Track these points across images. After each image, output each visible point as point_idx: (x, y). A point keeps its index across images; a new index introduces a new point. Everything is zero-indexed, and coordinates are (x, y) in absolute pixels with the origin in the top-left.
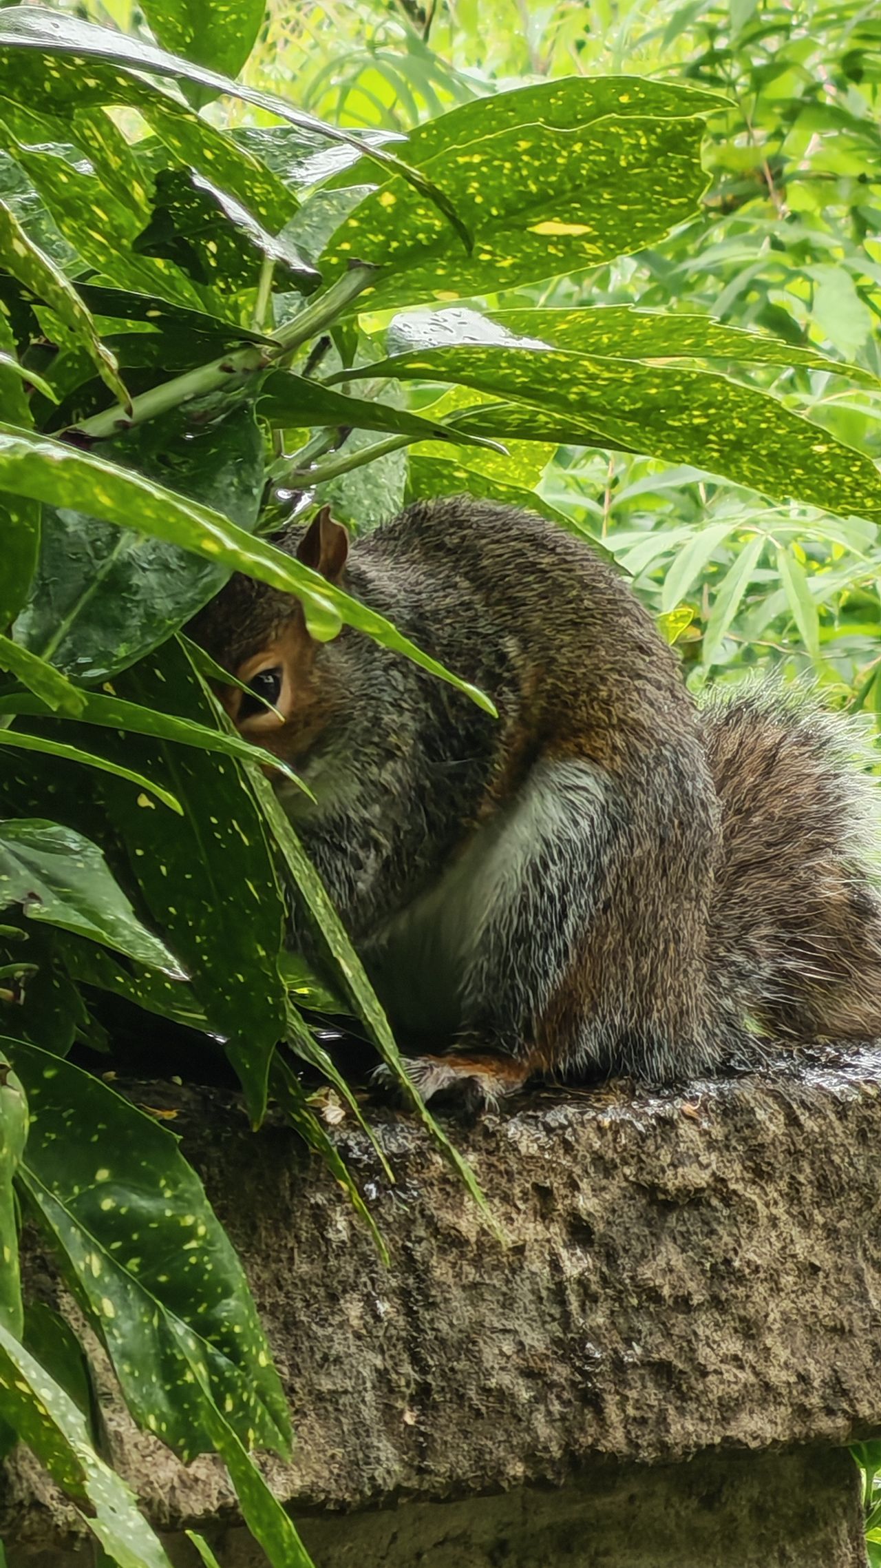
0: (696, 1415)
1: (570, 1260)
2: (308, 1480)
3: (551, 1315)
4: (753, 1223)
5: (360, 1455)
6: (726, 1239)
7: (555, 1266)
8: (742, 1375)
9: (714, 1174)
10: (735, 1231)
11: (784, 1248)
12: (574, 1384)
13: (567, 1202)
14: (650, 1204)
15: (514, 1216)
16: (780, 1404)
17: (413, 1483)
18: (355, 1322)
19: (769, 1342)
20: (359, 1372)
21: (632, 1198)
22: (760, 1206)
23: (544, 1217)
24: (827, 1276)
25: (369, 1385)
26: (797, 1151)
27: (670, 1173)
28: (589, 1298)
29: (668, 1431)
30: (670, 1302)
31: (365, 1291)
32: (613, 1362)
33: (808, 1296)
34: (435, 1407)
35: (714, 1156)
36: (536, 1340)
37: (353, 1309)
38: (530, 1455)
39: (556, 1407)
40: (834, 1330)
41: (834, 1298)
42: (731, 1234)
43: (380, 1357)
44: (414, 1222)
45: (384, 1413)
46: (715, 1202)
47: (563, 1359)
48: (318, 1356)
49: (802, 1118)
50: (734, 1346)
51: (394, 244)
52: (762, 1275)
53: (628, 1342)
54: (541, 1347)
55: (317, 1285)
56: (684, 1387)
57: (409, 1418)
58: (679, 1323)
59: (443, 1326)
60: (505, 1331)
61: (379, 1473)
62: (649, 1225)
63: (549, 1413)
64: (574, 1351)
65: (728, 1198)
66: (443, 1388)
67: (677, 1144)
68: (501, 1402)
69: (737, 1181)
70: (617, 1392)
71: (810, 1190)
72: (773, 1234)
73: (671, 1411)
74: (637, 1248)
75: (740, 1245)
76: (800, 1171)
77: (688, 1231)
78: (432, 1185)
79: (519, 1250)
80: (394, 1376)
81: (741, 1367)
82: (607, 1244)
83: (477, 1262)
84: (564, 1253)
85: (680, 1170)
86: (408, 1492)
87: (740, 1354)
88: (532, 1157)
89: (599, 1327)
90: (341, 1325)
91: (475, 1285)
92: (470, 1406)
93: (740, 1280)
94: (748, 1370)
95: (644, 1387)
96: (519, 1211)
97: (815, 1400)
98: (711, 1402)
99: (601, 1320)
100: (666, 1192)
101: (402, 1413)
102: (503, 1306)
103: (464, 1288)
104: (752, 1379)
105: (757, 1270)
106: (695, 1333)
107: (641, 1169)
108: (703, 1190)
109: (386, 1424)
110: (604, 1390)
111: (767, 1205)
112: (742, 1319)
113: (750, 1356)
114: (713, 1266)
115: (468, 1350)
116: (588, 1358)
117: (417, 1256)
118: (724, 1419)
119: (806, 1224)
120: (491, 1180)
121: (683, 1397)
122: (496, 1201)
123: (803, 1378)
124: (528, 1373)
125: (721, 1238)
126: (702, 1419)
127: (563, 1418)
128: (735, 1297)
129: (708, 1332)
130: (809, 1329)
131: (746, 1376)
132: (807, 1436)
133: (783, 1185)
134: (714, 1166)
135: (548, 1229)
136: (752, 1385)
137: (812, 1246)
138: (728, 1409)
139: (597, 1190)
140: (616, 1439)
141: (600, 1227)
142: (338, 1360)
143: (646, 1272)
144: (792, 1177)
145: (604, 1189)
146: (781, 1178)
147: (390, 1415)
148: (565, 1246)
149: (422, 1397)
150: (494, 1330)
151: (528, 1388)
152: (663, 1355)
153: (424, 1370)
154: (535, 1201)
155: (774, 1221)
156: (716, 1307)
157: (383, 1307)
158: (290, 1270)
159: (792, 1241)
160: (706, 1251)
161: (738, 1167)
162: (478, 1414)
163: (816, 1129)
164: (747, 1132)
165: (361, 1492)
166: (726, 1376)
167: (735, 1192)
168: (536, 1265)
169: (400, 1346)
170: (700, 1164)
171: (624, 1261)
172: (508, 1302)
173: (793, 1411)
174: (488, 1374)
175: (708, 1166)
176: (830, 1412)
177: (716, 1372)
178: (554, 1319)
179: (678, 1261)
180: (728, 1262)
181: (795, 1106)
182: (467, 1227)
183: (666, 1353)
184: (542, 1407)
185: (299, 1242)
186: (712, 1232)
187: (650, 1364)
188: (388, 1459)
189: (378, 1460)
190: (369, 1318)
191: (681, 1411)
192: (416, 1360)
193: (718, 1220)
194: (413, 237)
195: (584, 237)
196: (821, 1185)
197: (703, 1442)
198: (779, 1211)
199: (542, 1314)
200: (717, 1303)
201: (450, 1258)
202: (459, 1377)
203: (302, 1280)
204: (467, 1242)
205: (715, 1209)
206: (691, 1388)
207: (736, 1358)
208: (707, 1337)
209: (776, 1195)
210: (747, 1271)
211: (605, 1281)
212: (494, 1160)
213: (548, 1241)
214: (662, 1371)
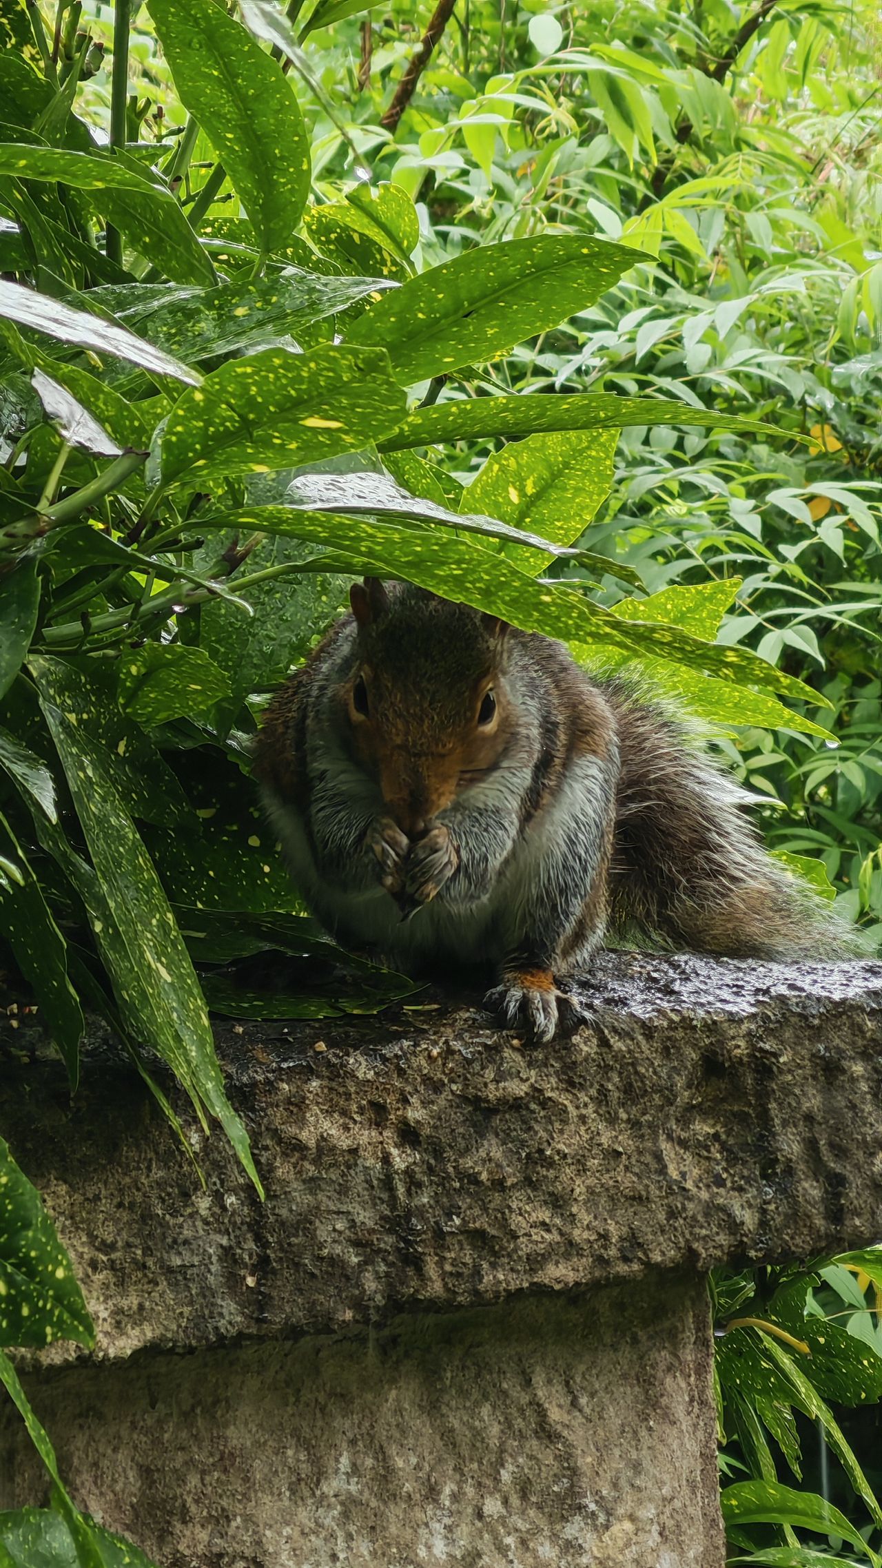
0: (507, 1267)
1: (400, 1156)
2: (158, 1332)
3: (380, 1198)
4: (564, 1122)
5: (207, 1312)
6: (542, 1133)
7: (386, 1159)
8: (547, 1236)
9: (532, 1086)
10: (550, 1127)
11: (591, 1139)
12: (398, 1250)
13: (399, 1113)
14: (475, 1110)
15: (352, 1126)
16: (582, 1256)
17: (253, 1330)
18: (203, 1213)
19: (574, 1210)
20: (205, 1250)
21: (458, 1107)
22: (571, 1108)
23: (378, 1125)
24: (629, 1157)
25: (214, 1259)
26: (607, 1066)
27: (492, 1086)
28: (414, 1185)
29: (481, 1282)
30: (489, 1184)
31: (214, 1188)
32: (434, 1232)
33: (612, 1174)
34: (274, 1271)
35: (533, 1073)
36: (366, 1217)
37: (203, 1204)
38: (359, 1304)
39: (383, 1268)
40: (633, 1198)
41: (636, 1174)
42: (546, 1130)
43: (226, 1237)
44: (260, 1134)
45: (228, 1279)
46: (533, 1106)
47: (390, 1231)
48: (169, 1240)
49: (612, 1041)
50: (544, 1215)
51: (212, 429)
52: (570, 1161)
53: (449, 1216)
54: (370, 1224)
55: (172, 1187)
56: (497, 1248)
57: (250, 1281)
58: (496, 1199)
59: (284, 1212)
60: (338, 1213)
61: (222, 1323)
62: (474, 1126)
63: (377, 1272)
64: (399, 1225)
65: (545, 1103)
66: (281, 1258)
67: (501, 1064)
68: (332, 1266)
69: (552, 1089)
70: (437, 1255)
71: (616, 1094)
72: (583, 1128)
73: (485, 1265)
74: (462, 1144)
75: (553, 1139)
76: (609, 1080)
77: (509, 1128)
78: (277, 1106)
79: (354, 1151)
80: (239, 1251)
81: (548, 1231)
82: (434, 1143)
83: (316, 1162)
84: (395, 1151)
85: (502, 1085)
86: (250, 1337)
87: (547, 1221)
88: (368, 1081)
89: (424, 1206)
90: (191, 1216)
91: (312, 1179)
92: (305, 1272)
93: (550, 1164)
94: (554, 1231)
95: (461, 1249)
96: (355, 1122)
97: (613, 1252)
98: (520, 1257)
99: (425, 1200)
100: (488, 1101)
101: (244, 1278)
102: (339, 1193)
103: (304, 1181)
104: (558, 1238)
105: (565, 1156)
106: (509, 1207)
107: (467, 1085)
108: (521, 1098)
109: (229, 1288)
110: (424, 1254)
111: (578, 1107)
112: (551, 1194)
113: (558, 1221)
114: (528, 1155)
115: (305, 1228)
116: (412, 1230)
117: (263, 1160)
118: (531, 1269)
119: (612, 1120)
120: (332, 1100)
121: (496, 1254)
122: (336, 1115)
123: (604, 1236)
124: (357, 1244)
125: (536, 1133)
126: (512, 1270)
127: (387, 1275)
128: (545, 1177)
129: (521, 1205)
130: (611, 1198)
131: (554, 1237)
132: (607, 1278)
133: (593, 1092)
134: (532, 1080)
135: (381, 1133)
136: (558, 1243)
137: (616, 1137)
138: (536, 1262)
139: (425, 1103)
140: (436, 1288)
141: (427, 1131)
142: (186, 1242)
143: (468, 1163)
144: (602, 1086)
145: (432, 1102)
146: (591, 1086)
147: (233, 1281)
148: (396, 1146)
149: (262, 1266)
150: (329, 1212)
151: (357, 1255)
152: (477, 1225)
153: (264, 1245)
154: (370, 1114)
155: (583, 1119)
156: (529, 1185)
157: (231, 1200)
158: (148, 1176)
159: (598, 1134)
160: (523, 1143)
161: (553, 1080)
162: (313, 1275)
163: (624, 1049)
164: (564, 1052)
165: (207, 1339)
166: (535, 1237)
167: (550, 1099)
168: (370, 1161)
169: (245, 1228)
170: (521, 1079)
171: (449, 1154)
172: (343, 1191)
173: (593, 1262)
174: (321, 1246)
175: (527, 1079)
176: (626, 1260)
177: (525, 1234)
178: (383, 1202)
179: (497, 1153)
180: (541, 1151)
181: (606, 1031)
182: (308, 1136)
183: (482, 1223)
184: (370, 1268)
185: (157, 1153)
186: (530, 1128)
187: (466, 1231)
188: (231, 1314)
189: (221, 1315)
190: (217, 1210)
191: (493, 1266)
192: (258, 1238)
193: (536, 1120)
194: (222, 424)
195: (339, 430)
196: (627, 1089)
197: (512, 1287)
198: (590, 1111)
199: (373, 1198)
200: (528, 1182)
201: (293, 1160)
202: (294, 1249)
203: (158, 1184)
204: (307, 1148)
205: (533, 1112)
206: (502, 1248)
207: (543, 1224)
208: (520, 1209)
209: (586, 1099)
210: (557, 1158)
211: (431, 1170)
212: (334, 1084)
213: (381, 1143)
214: (479, 1238)
